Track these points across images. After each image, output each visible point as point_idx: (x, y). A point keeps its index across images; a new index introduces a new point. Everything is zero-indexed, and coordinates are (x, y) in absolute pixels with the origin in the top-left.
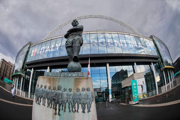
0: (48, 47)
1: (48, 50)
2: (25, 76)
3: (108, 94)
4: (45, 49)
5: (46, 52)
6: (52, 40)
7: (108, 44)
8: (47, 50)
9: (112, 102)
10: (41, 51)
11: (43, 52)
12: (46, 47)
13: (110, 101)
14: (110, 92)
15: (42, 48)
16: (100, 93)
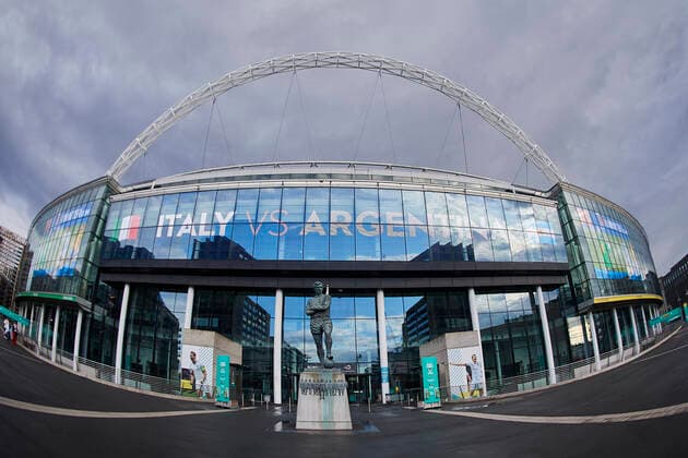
0: (188, 220)
1: (188, 231)
2: (92, 309)
3: (380, 381)
4: (177, 226)
5: (179, 234)
6: (198, 191)
7: (385, 228)
8: (183, 230)
9: (389, 403)
10: (160, 229)
11: (170, 234)
12: (179, 216)
13: (384, 402)
14: (385, 375)
15: (162, 217)
16: (355, 376)
